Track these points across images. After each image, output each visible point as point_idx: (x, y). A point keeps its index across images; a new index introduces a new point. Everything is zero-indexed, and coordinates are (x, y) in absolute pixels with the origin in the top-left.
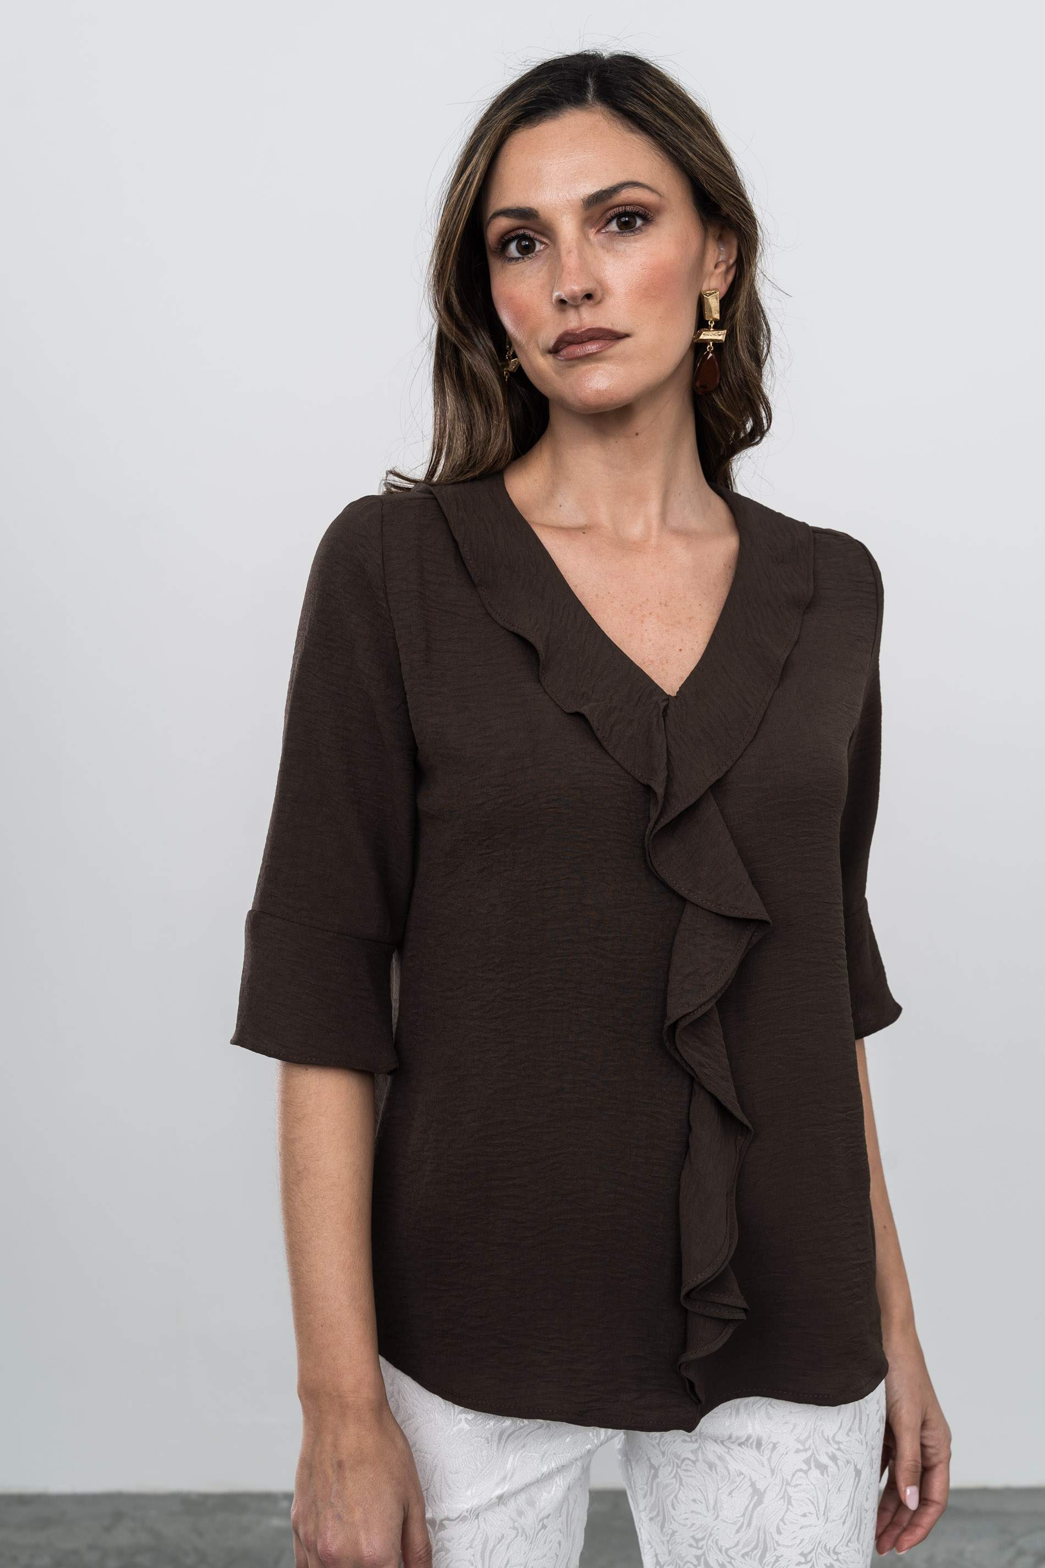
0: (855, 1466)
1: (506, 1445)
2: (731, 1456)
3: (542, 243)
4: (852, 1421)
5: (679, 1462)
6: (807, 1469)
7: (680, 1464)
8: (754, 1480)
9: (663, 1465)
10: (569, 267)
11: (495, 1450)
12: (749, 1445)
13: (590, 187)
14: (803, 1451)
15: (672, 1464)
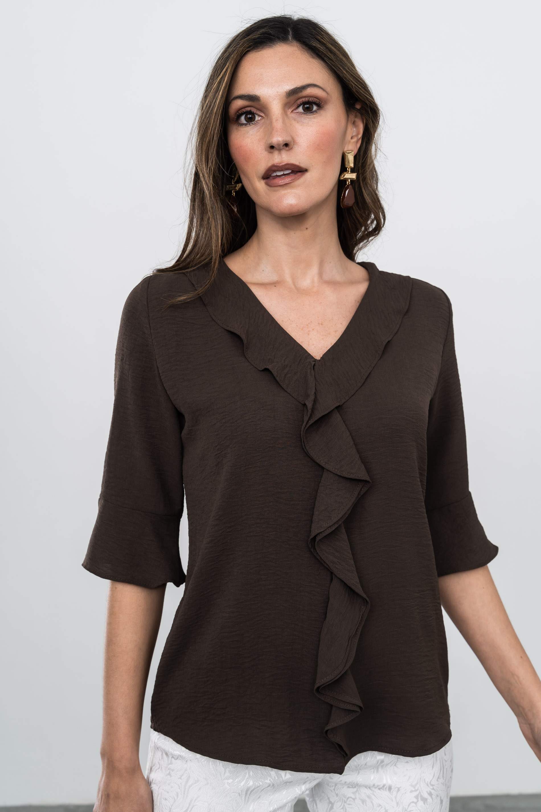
0: (441, 798)
1: (250, 797)
2: (374, 795)
3: (259, 116)
4: (439, 772)
5: (346, 799)
6: (416, 801)
7: (346, 800)
8: (387, 809)
9: (336, 801)
10: (277, 128)
11: (244, 799)
12: (384, 789)
13: (289, 87)
14: (414, 791)
15: (341, 801)
